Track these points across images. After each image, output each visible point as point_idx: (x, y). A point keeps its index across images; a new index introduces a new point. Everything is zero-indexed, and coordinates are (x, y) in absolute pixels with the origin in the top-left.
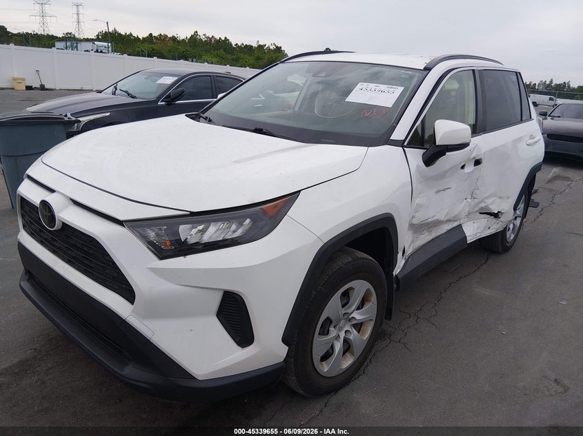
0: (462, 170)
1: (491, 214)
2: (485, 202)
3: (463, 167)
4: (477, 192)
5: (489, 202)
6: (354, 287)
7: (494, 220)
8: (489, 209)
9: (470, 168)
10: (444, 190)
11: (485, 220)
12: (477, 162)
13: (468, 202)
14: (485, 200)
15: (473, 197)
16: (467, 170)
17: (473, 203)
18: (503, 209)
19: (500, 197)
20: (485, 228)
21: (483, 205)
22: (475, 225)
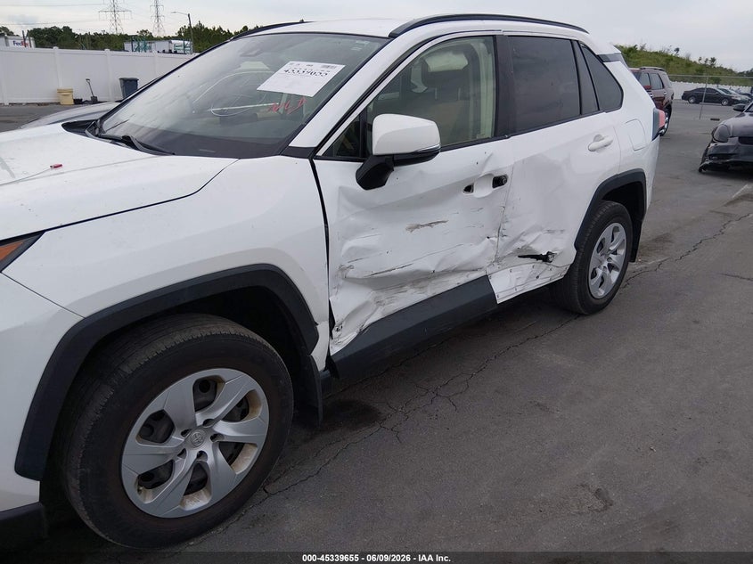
0: (469, 194)
1: (538, 257)
2: (523, 241)
3: (469, 189)
4: (506, 226)
5: (528, 239)
6: (225, 378)
7: (544, 265)
8: (531, 250)
9: (484, 191)
10: (430, 225)
11: (528, 266)
12: (498, 181)
13: (492, 242)
14: (522, 237)
15: (500, 234)
16: (479, 192)
17: (501, 243)
18: (555, 249)
19: (549, 231)
20: (530, 277)
21: (519, 245)
22: (513, 274)
